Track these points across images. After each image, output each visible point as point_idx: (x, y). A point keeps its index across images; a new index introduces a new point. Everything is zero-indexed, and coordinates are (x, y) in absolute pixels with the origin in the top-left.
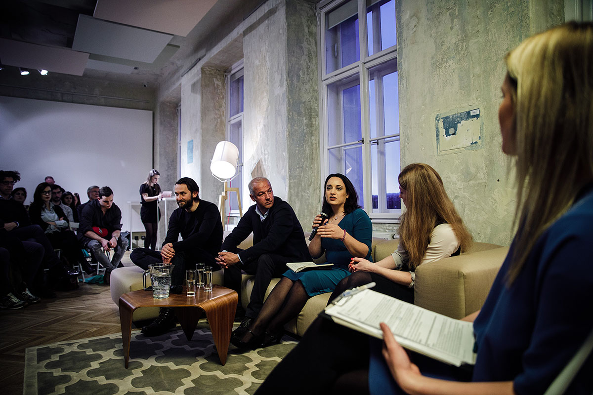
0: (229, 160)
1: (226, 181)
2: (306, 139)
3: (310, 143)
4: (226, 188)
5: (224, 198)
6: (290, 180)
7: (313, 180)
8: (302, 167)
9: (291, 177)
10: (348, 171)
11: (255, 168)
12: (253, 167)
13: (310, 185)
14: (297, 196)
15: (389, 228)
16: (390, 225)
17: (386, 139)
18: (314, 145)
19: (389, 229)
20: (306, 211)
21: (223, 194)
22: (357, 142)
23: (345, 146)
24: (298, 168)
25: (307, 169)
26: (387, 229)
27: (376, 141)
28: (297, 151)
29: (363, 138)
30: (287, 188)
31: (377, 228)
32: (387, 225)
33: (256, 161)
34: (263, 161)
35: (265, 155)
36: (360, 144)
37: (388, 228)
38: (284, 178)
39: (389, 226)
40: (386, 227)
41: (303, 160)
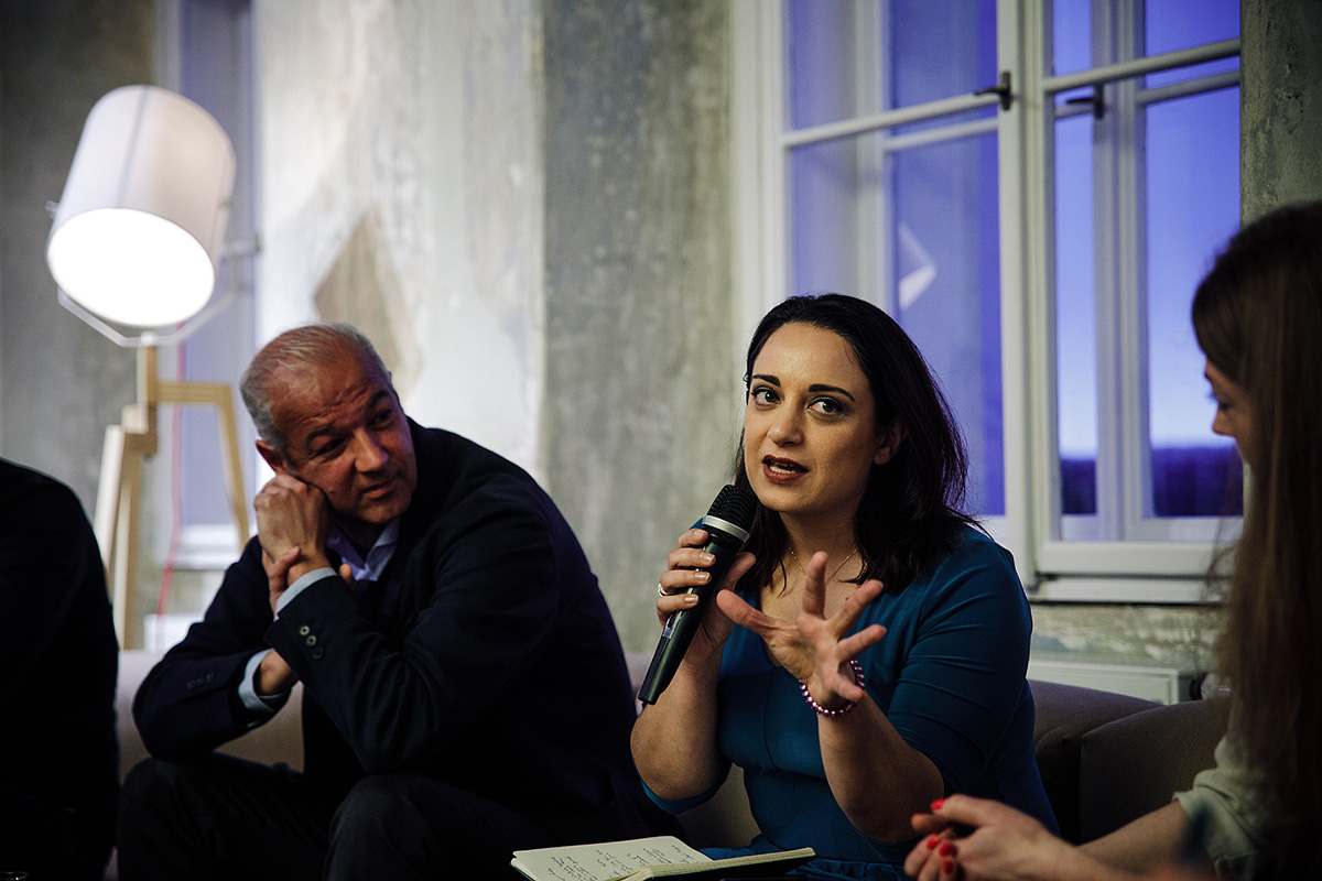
0: (171, 206)
1: (147, 340)
2: (651, 82)
3: (675, 114)
4: (154, 386)
5: (141, 447)
6: (551, 333)
7: (693, 336)
8: (628, 259)
9: (558, 317)
10: (912, 287)
11: (336, 266)
12: (322, 255)
13: (673, 370)
14: (596, 434)
15: (1171, 636)
16: (1174, 614)
17: (1153, 80)
18: (705, 124)
19: (1165, 644)
20: (649, 528)
21: (135, 420)
22: (969, 100)
23: (895, 129)
24: (606, 262)
25: (658, 268)
26: (1153, 641)
27: (1088, 92)
28: (596, 160)
29: (1007, 76)
30: (534, 389)
31: (1093, 633)
32: (1157, 615)
33: (338, 223)
34: (388, 216)
35: (399, 179)
36: (987, 111)
37: (1161, 634)
38: (513, 327)
39: (1168, 625)
40: (1149, 625)
41: (631, 215)
